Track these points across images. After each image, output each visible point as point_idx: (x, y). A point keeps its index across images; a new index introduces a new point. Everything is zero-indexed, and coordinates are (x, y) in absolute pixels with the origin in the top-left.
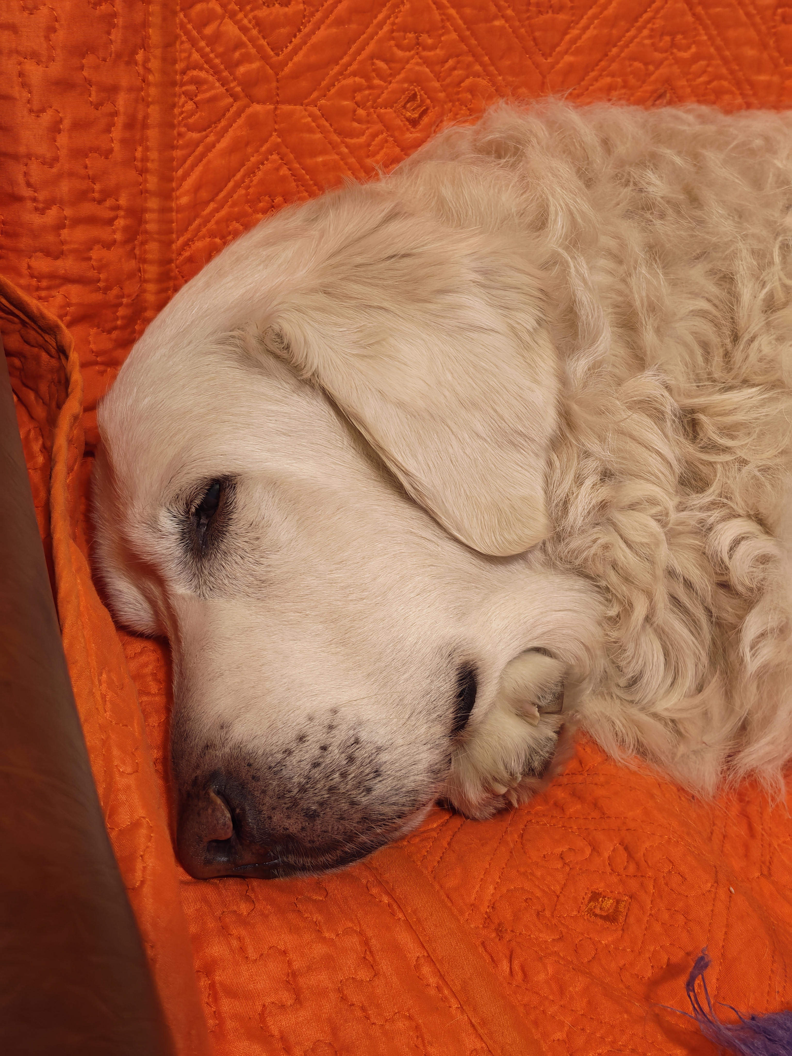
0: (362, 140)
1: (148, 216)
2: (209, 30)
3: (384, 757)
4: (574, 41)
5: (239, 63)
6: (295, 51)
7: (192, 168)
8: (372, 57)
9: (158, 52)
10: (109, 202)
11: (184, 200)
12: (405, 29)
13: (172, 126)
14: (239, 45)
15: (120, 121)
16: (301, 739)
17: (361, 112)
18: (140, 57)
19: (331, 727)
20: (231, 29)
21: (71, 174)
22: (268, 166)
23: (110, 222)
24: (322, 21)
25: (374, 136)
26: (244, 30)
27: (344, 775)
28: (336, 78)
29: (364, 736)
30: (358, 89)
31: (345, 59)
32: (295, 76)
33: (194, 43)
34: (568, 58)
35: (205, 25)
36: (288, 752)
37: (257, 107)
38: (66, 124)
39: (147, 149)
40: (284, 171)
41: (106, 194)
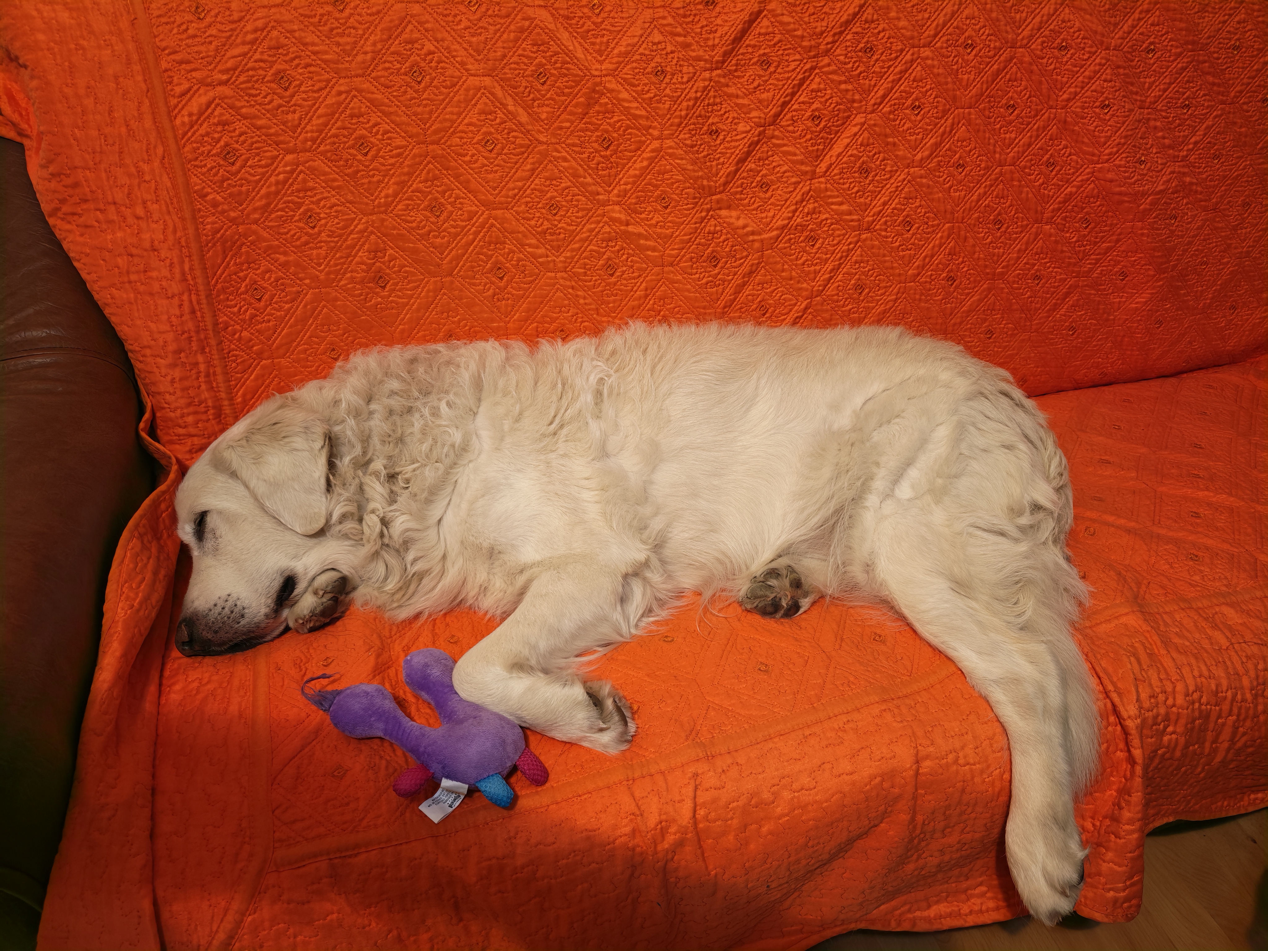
0: (313, 368)
1: (224, 408)
2: (236, 336)
3: (246, 611)
4: (403, 319)
5: (252, 347)
6: (276, 339)
7: (241, 388)
8: (310, 337)
9: (215, 348)
10: (203, 405)
11: (240, 400)
12: (323, 325)
13: (227, 373)
14: (251, 340)
15: (202, 375)
16: (215, 605)
17: (310, 358)
18: (207, 350)
19: (226, 601)
20: (245, 334)
21: (182, 397)
22: (275, 383)
23: (206, 412)
24: (285, 326)
25: (319, 366)
26: (251, 334)
27: (229, 618)
28: (297, 346)
29: (238, 603)
30: (306, 350)
31: (299, 339)
32: (278, 348)
33: (231, 342)
34: (401, 327)
35: (235, 334)
36: (210, 610)
37: (264, 362)
38: (177, 380)
39: (217, 383)
40: (282, 384)
41: (201, 403)
